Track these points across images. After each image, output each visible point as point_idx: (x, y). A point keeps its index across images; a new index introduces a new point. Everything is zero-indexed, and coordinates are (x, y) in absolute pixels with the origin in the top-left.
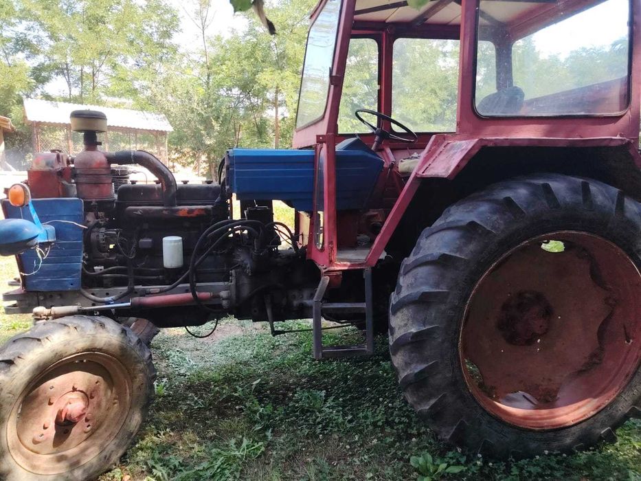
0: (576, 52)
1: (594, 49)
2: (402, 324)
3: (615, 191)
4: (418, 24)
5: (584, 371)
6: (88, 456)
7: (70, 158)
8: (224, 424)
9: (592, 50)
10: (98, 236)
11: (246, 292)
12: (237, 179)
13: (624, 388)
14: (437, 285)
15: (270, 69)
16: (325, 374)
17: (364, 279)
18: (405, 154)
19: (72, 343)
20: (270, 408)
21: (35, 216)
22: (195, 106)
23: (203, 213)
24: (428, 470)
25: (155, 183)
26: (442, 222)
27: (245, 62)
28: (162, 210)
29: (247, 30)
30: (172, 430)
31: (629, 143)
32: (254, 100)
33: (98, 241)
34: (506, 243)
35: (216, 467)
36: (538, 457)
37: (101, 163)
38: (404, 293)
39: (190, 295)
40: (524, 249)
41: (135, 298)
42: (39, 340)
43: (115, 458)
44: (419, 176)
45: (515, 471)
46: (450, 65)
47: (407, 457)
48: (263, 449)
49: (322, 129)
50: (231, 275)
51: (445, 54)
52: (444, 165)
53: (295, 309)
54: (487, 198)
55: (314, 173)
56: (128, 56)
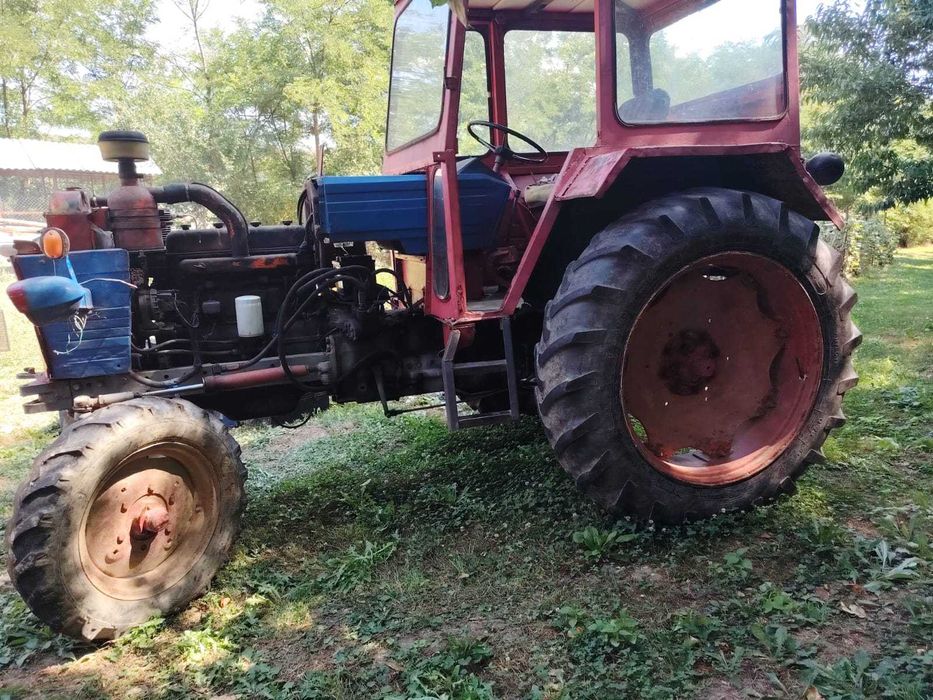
0: (720, 47)
1: (743, 44)
2: (553, 375)
3: (778, 203)
4: (534, 11)
5: (758, 417)
6: (173, 577)
7: (95, 199)
8: (336, 533)
9: (739, 46)
10: (149, 299)
11: (349, 362)
12: (330, 215)
13: (801, 430)
14: (591, 324)
15: (305, 77)
16: (451, 467)
17: (502, 331)
18: (529, 180)
19: (148, 428)
20: (390, 508)
21: (72, 272)
22: (192, 134)
23: (286, 262)
24: (595, 544)
25: (214, 228)
26: (591, 251)
27: (264, 67)
28: (231, 262)
29: (262, 20)
30: (269, 547)
31: (789, 148)
32: (279, 124)
33: (150, 307)
34: (666, 268)
35: (339, 576)
36: (714, 515)
37: (147, 202)
38: (553, 338)
39: (280, 369)
40: (685, 276)
41: (208, 377)
42: (108, 425)
43: (206, 579)
44: (558, 200)
45: (690, 532)
46: (558, 68)
47: (567, 536)
48: (394, 549)
49: (439, 144)
50: (329, 343)
51: (549, 52)
52: (588, 183)
53: (413, 382)
54: (640, 218)
55: (426, 203)
56: (77, 63)
